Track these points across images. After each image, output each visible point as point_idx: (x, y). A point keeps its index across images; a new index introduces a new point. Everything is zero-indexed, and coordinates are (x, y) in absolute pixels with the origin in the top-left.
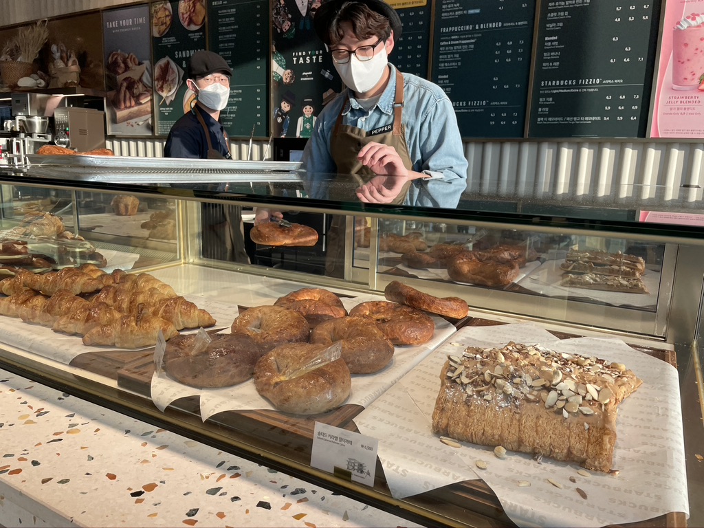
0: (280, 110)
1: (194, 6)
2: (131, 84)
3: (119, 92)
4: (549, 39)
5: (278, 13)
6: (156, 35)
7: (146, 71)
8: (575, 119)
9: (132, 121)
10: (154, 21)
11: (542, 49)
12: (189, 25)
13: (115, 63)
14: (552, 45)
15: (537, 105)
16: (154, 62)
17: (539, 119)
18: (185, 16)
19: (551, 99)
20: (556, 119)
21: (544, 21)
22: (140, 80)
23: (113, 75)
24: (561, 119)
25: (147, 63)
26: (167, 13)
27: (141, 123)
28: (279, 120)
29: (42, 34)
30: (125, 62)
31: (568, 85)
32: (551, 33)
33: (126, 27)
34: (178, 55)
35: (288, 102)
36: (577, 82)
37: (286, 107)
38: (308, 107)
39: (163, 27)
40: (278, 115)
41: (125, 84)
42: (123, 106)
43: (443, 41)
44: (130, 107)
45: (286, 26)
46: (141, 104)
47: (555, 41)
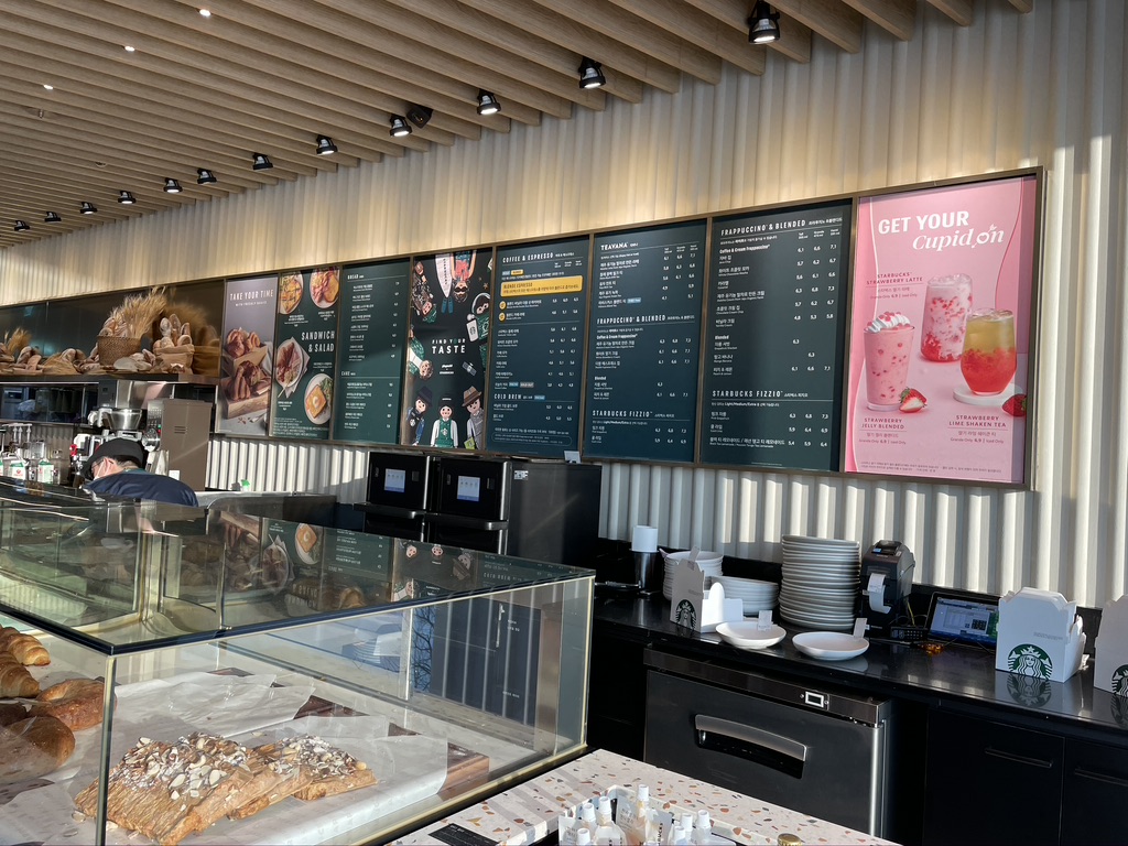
0: (414, 410)
1: (328, 279)
2: (249, 370)
3: (234, 379)
4: (719, 338)
5: (418, 292)
6: (283, 311)
7: (267, 355)
8: (754, 441)
9: (245, 417)
10: (283, 294)
11: (711, 351)
12: (320, 301)
13: (235, 343)
14: (723, 346)
15: (708, 421)
16: (276, 345)
17: (712, 439)
18: (317, 290)
19: (725, 414)
20: (732, 440)
21: (713, 316)
22: (260, 365)
23: (230, 357)
24: (737, 440)
25: (269, 345)
26: (298, 286)
27: (254, 420)
28: (413, 423)
29: (156, 302)
30: (245, 343)
31: (744, 397)
32: (722, 331)
33: (251, 300)
34: (305, 336)
35: (424, 400)
36: (754, 393)
37: (421, 406)
38: (446, 408)
39: (292, 303)
40: (412, 417)
41: (242, 370)
42: (237, 397)
43: (600, 334)
44: (245, 398)
45: (427, 307)
46: (257, 395)
47: (726, 340)
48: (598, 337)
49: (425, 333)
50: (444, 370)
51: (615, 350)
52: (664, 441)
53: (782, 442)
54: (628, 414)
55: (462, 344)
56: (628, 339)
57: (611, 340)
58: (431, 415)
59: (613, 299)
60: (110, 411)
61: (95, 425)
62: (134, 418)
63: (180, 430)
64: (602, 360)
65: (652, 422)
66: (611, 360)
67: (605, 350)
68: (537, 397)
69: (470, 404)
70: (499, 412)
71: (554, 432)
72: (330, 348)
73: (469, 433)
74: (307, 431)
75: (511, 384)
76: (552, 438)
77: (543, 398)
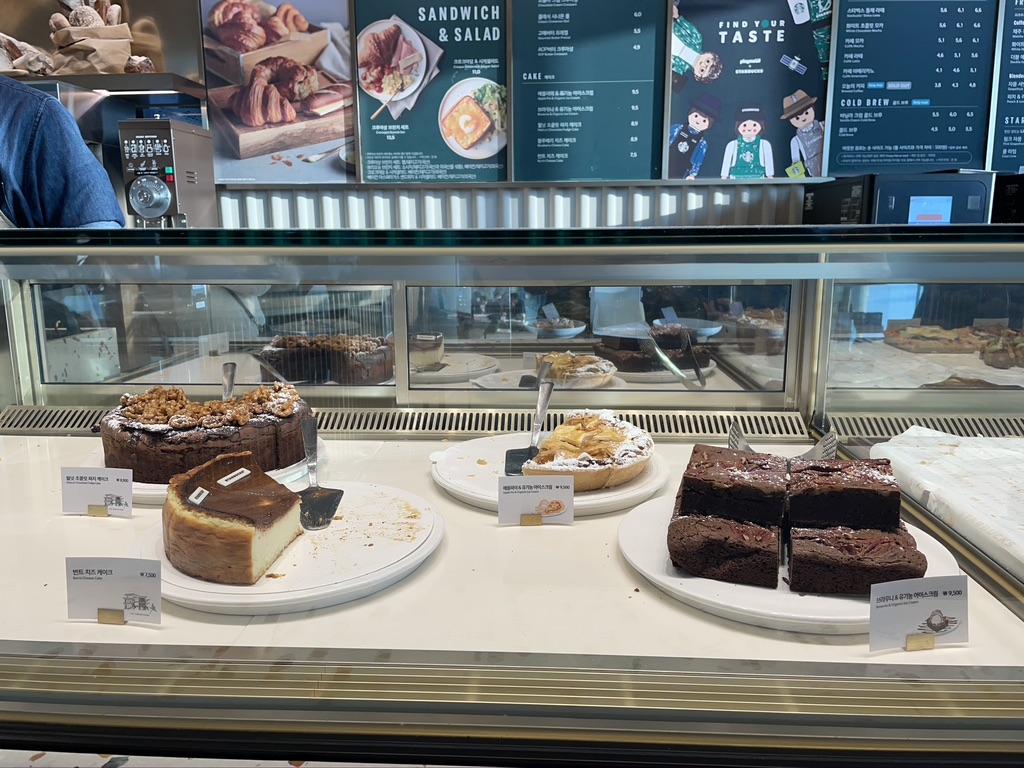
0: (686, 129)
3: (246, 88)
7: (332, 45)
13: (236, 24)
16: (355, 27)
22: (314, 64)
23: (227, 50)
25: (336, 29)
27: (313, 158)
28: (684, 147)
34: (427, 15)
37: (698, 122)
38: (750, 123)
40: (680, 139)
41: (267, 72)
43: (1018, 19)
44: (283, 122)
46: (316, 116)
48: (1016, 23)
49: (704, 11)
50: (745, 66)
55: (778, 27)
58: (722, 133)
63: (191, 177)
64: (1020, 53)
68: (915, 102)
69: (796, 115)
70: (849, 125)
71: (944, 147)
72: (493, 35)
73: (795, 156)
74: (449, 172)
75: (871, 85)
76: (941, 154)
77: (926, 102)
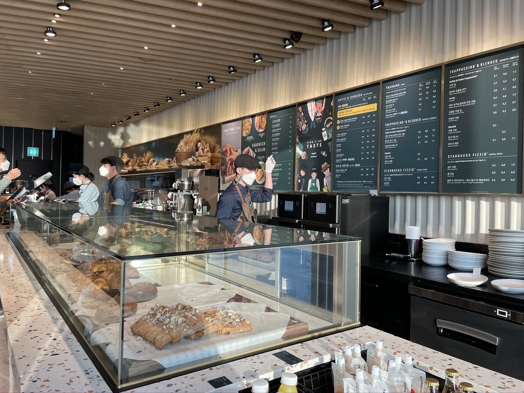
0: (300, 175)
1: (262, 119)
3: (227, 166)
4: (451, 127)
5: (300, 120)
6: (245, 135)
8: (472, 180)
10: (244, 128)
11: (447, 134)
12: (259, 129)
13: (226, 151)
14: (453, 131)
15: (446, 171)
16: (242, 150)
17: (448, 180)
18: (258, 124)
19: (455, 167)
20: (460, 180)
21: (447, 116)
23: (225, 157)
24: (463, 180)
25: (240, 150)
26: (250, 124)
28: (299, 181)
29: (196, 136)
30: (230, 151)
31: (465, 157)
32: (452, 124)
33: (232, 132)
34: (254, 145)
35: (304, 170)
36: (471, 155)
37: (303, 173)
38: (314, 173)
39: (248, 131)
40: (299, 178)
41: (230, 162)
42: (228, 174)
43: (387, 131)
44: (231, 174)
45: (304, 127)
47: (455, 128)
48: (386, 133)
49: (304, 139)
50: (313, 155)
51: (395, 138)
52: (422, 183)
53: (488, 180)
54: (402, 170)
55: (320, 142)
56: (401, 133)
57: (392, 134)
58: (308, 177)
59: (393, 113)
60: (180, 182)
61: (175, 188)
62: (189, 185)
63: (206, 189)
64: (388, 144)
65: (416, 174)
66: (392, 144)
67: (389, 139)
68: (356, 165)
69: (325, 171)
70: (338, 174)
71: (365, 182)
72: (264, 150)
73: (325, 184)
74: (256, 187)
75: (344, 160)
76: (364, 184)
77: (359, 165)
